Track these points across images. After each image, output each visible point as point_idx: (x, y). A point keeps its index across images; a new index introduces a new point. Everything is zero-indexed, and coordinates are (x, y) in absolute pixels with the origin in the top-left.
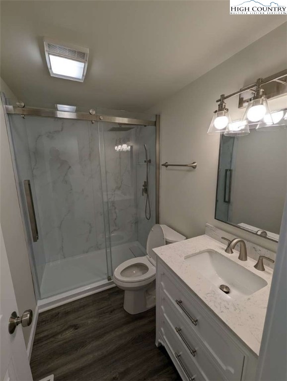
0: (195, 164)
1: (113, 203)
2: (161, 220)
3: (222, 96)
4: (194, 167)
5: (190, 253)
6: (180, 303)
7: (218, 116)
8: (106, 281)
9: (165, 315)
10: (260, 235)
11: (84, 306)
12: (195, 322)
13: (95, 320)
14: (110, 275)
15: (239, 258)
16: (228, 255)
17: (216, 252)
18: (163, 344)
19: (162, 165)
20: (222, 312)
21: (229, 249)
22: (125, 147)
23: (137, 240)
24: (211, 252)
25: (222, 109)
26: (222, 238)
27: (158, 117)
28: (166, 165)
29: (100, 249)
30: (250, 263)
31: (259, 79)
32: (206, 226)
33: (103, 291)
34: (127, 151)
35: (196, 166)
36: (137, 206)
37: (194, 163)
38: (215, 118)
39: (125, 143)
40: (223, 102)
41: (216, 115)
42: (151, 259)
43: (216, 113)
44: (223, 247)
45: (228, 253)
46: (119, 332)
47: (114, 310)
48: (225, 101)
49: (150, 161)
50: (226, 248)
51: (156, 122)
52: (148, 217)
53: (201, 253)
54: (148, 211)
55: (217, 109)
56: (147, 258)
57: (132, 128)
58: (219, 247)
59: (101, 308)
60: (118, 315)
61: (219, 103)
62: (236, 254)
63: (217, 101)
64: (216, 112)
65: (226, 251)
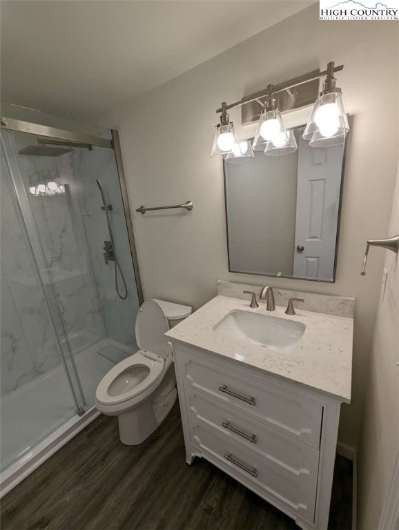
0: (190, 204)
1: (52, 286)
2: (146, 294)
3: (224, 104)
4: (189, 209)
5: (216, 323)
6: (225, 389)
7: (221, 133)
8: (77, 418)
9: (198, 416)
10: (281, 277)
11: (46, 481)
12: (252, 401)
13: (78, 488)
14: (81, 404)
15: (268, 309)
16: (254, 310)
17: (241, 311)
18: (199, 455)
19: (137, 211)
20: (289, 372)
21: (254, 304)
22: (53, 188)
23: (107, 336)
24: (235, 314)
25: (224, 123)
26: (244, 292)
27: (114, 133)
28: (142, 210)
29: (41, 373)
30: (280, 311)
31: (270, 85)
32: (218, 284)
33: (74, 438)
34: (57, 195)
35: (192, 206)
36: (96, 283)
37: (188, 202)
38: (218, 136)
39: (52, 180)
40: (225, 113)
41: (219, 132)
42: (148, 353)
43: (219, 128)
44: (247, 303)
45: (254, 308)
46: (127, 482)
47: (107, 455)
48: (228, 111)
49: (110, 208)
50: (250, 304)
51: (112, 142)
52: (123, 295)
53: (226, 318)
54: (121, 285)
55: (220, 122)
56: (141, 354)
57: (67, 151)
58: (242, 305)
59: (83, 465)
60: (117, 458)
61: (221, 114)
62: (262, 307)
63: (218, 111)
64: (218, 126)
65: (251, 306)
